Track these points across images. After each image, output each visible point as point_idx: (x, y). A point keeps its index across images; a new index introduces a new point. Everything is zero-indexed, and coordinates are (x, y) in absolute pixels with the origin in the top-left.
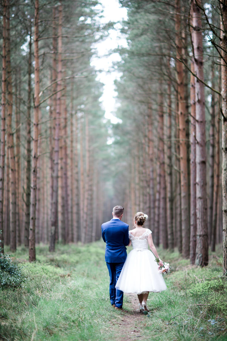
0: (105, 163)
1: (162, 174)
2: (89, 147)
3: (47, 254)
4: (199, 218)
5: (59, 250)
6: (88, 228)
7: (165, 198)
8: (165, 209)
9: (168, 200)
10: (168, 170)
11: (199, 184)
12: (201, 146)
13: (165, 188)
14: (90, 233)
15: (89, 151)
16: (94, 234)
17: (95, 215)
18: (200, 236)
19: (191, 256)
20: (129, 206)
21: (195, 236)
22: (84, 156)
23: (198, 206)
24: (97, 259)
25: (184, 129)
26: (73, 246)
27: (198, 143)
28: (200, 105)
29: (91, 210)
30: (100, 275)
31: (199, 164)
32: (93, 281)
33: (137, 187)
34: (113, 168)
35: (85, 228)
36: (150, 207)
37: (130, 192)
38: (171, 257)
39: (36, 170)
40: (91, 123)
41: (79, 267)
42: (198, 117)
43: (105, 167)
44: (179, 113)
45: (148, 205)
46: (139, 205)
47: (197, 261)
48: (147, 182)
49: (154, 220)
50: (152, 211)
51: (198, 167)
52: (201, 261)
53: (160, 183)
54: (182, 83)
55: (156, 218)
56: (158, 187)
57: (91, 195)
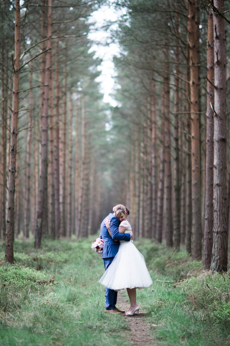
0: (103, 151)
1: (167, 159)
2: (85, 132)
3: (30, 252)
4: (216, 211)
5: (46, 246)
6: (83, 221)
7: (169, 188)
8: (170, 200)
9: (173, 189)
10: (174, 154)
11: (218, 167)
12: (221, 119)
13: (170, 176)
14: (85, 226)
15: (85, 136)
16: (90, 227)
17: (91, 207)
18: (217, 233)
19: (204, 258)
20: (128, 197)
21: (211, 232)
22: (79, 142)
23: (215, 195)
24: (90, 257)
25: (196, 102)
26: (64, 241)
27: (216, 115)
28: (220, 67)
29: (87, 201)
30: (91, 279)
31: (218, 142)
32: (82, 290)
33: (137, 176)
34: (111, 157)
35: (80, 220)
36: (151, 198)
37: (129, 183)
38: (178, 257)
39: (14, 149)
40: (87, 105)
41: (66, 268)
42: (216, 83)
43: (103, 155)
44: (191, 82)
45: (149, 196)
46: (139, 196)
47: (213, 265)
48: (148, 169)
49: (156, 213)
50: (154, 202)
51: (216, 146)
52: (218, 264)
53: (163, 171)
54: (194, 47)
55: (159, 211)
56: (161, 175)
57: (88, 186)
